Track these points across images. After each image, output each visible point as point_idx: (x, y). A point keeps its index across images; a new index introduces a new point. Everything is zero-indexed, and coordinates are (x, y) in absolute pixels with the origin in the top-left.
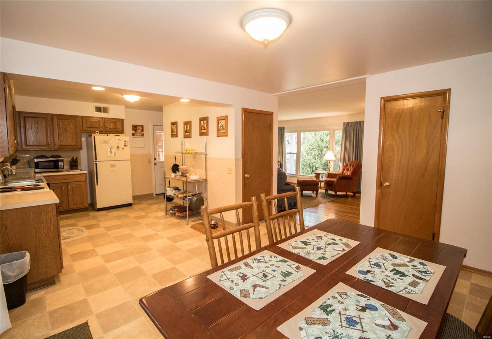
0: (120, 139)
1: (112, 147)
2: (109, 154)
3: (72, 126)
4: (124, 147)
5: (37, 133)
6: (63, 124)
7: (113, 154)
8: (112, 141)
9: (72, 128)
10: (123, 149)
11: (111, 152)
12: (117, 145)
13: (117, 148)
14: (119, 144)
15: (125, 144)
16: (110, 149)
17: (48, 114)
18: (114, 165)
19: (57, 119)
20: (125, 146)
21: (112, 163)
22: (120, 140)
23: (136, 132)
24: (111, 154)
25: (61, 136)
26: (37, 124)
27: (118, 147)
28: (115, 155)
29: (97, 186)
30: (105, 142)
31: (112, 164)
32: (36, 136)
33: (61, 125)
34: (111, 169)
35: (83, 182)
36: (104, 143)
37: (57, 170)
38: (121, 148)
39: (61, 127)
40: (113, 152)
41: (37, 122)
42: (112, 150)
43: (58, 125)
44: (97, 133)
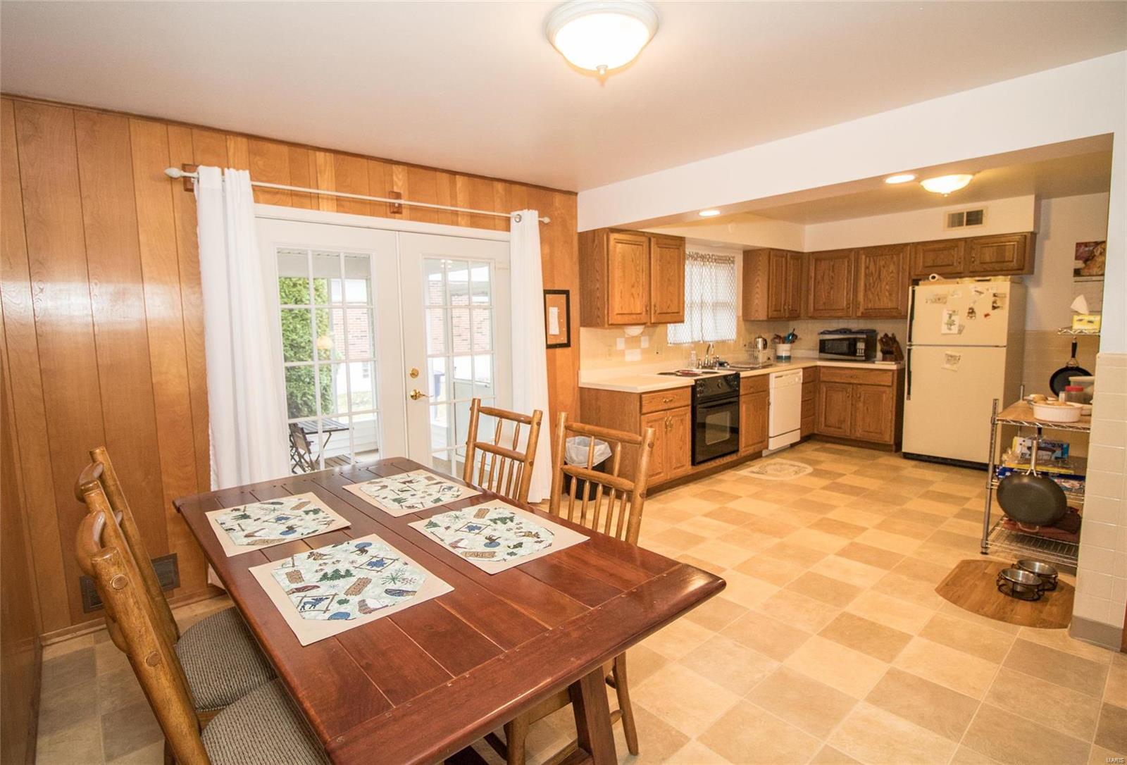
0: (979, 289)
1: (954, 312)
2: (944, 329)
3: (892, 268)
4: (989, 310)
5: (831, 288)
6: (875, 264)
7: (955, 329)
8: (955, 296)
9: (892, 272)
10: (986, 315)
11: (951, 324)
12: (972, 305)
13: (969, 313)
14: (975, 302)
15: (994, 302)
16: (950, 317)
17: (850, 250)
18: (956, 356)
19: (866, 257)
20: (994, 308)
21: (950, 351)
22: (980, 293)
23: (1089, 262)
24: (950, 329)
25: (870, 289)
26: (833, 271)
27: (972, 312)
28: (960, 331)
29: (908, 401)
30: (939, 300)
31: (949, 353)
32: (829, 293)
33: (872, 267)
34: (947, 366)
35: (887, 389)
36: (935, 302)
37: (853, 358)
38: (980, 313)
39: (872, 273)
40: (957, 323)
41: (833, 266)
42: (953, 318)
43: (867, 268)
44: (934, 277)
